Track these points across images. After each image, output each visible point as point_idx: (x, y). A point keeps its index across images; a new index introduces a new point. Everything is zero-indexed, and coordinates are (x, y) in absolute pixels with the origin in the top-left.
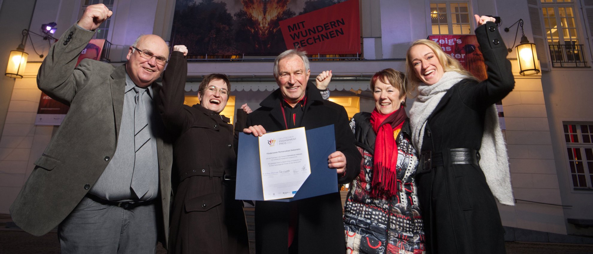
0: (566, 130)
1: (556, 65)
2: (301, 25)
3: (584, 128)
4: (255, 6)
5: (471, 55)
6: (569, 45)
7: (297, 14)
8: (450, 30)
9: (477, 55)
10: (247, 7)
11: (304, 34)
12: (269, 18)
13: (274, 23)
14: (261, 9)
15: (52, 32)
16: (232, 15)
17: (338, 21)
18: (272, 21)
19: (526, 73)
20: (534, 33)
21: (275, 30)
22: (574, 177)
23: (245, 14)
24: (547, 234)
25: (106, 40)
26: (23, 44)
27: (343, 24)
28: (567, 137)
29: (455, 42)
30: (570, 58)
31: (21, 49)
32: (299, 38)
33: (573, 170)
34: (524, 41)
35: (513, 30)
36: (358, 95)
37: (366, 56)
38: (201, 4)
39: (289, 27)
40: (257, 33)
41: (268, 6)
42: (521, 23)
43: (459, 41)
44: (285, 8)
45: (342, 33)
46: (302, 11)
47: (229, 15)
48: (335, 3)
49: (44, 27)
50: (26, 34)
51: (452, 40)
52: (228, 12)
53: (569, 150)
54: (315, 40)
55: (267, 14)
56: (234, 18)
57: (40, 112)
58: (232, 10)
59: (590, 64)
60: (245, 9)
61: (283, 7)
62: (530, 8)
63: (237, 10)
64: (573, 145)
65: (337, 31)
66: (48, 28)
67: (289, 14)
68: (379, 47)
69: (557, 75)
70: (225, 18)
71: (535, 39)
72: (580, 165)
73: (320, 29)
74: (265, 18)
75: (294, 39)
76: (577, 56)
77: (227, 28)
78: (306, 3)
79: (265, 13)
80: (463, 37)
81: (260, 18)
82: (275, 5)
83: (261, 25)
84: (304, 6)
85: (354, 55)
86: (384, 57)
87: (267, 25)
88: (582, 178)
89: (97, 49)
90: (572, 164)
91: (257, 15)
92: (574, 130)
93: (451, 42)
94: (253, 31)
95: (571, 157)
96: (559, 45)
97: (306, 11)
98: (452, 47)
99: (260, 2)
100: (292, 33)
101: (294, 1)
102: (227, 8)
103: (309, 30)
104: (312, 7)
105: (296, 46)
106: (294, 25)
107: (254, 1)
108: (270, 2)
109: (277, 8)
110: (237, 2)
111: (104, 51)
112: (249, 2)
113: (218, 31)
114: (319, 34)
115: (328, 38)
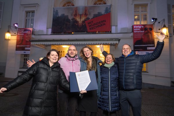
2: (92, 22)
4: (78, 16)
5: (146, 31)
7: (91, 19)
8: (140, 23)
9: (148, 31)
11: (93, 25)
13: (83, 22)
14: (79, 17)
15: (17, 26)
16: (70, 19)
17: (104, 21)
18: (83, 21)
20: (168, 23)
21: (84, 24)
23: (74, 19)
24: (164, 86)
25: (33, 29)
26: (9, 30)
27: (105, 21)
31: (9, 32)
32: (91, 26)
34: (164, 26)
35: (161, 22)
36: (109, 44)
37: (112, 32)
38: (61, 16)
39: (88, 23)
40: (78, 25)
41: (82, 16)
42: (164, 20)
43: (143, 27)
44: (87, 17)
45: (105, 25)
46: (92, 17)
47: (69, 19)
48: (103, 15)
49: (14, 24)
50: (9, 27)
51: (140, 26)
52: (69, 18)
54: (96, 27)
56: (71, 20)
57: (16, 50)
58: (70, 18)
60: (74, 17)
61: (86, 16)
62: (168, 15)
63: (72, 18)
65: (103, 24)
66: (16, 25)
67: (88, 19)
68: (116, 29)
70: (68, 20)
71: (169, 25)
73: (98, 23)
74: (80, 20)
75: (90, 27)
77: (69, 24)
78: (94, 15)
79: (80, 18)
80: (144, 25)
82: (84, 16)
83: (79, 23)
85: (109, 32)
86: (118, 32)
87: (81, 23)
89: (31, 31)
91: (78, 19)
93: (140, 27)
94: (77, 24)
97: (94, 18)
98: (140, 29)
99: (79, 15)
100: (89, 25)
101: (90, 14)
102: (69, 17)
103: (95, 24)
104: (95, 16)
105: (90, 29)
106: (90, 22)
107: (77, 14)
108: (82, 15)
109: (84, 17)
110: (72, 15)
111: (33, 32)
112: (76, 15)
113: (66, 25)
114: (98, 25)
115: (100, 26)
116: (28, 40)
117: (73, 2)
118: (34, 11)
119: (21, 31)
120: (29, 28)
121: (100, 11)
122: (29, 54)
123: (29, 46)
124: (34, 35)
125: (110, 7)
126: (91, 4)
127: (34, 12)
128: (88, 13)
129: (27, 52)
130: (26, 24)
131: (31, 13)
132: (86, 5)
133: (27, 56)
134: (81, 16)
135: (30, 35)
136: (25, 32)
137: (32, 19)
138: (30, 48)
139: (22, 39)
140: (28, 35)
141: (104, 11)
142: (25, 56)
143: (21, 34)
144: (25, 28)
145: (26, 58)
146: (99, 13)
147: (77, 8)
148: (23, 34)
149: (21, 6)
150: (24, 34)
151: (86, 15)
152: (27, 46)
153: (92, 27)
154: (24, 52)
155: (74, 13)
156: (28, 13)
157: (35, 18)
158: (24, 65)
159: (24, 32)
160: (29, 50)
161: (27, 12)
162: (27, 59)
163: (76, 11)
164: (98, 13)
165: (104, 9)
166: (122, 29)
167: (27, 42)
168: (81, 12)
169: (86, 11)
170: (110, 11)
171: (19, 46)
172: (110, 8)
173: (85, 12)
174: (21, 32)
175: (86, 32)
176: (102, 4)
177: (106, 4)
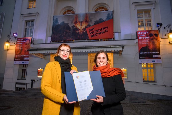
2: (93, 29)
4: (78, 23)
5: (152, 37)
7: (92, 25)
8: (145, 29)
9: (154, 37)
10: (75, 24)
11: (94, 32)
12: (83, 27)
13: (84, 29)
14: (80, 25)
15: (16, 36)
16: (71, 27)
17: (106, 27)
18: (83, 28)
19: (171, 43)
21: (85, 31)
23: (75, 26)
25: (32, 37)
26: (9, 40)
27: (108, 28)
29: (146, 33)
31: (8, 41)
32: (92, 33)
34: (171, 32)
35: (167, 28)
36: (113, 52)
37: (115, 39)
38: (61, 24)
39: (89, 30)
40: (79, 32)
41: (82, 23)
42: (170, 25)
43: (148, 33)
44: (88, 24)
45: (107, 31)
46: (93, 24)
47: (70, 27)
48: (104, 21)
49: (13, 34)
50: (9, 36)
51: (145, 32)
52: (69, 26)
54: (98, 34)
55: (82, 26)
56: (71, 28)
57: (15, 60)
58: (71, 25)
61: (87, 23)
63: (72, 25)
65: (105, 31)
66: (15, 34)
67: (89, 26)
68: (120, 36)
70: (68, 28)
73: (100, 30)
75: (91, 34)
77: (69, 31)
78: (95, 21)
80: (149, 31)
82: (84, 23)
83: (80, 30)
84: (94, 22)
85: (111, 39)
86: (122, 39)
87: (82, 30)
89: (30, 40)
91: (78, 26)
93: (145, 33)
94: (77, 32)
97: (95, 24)
98: (145, 35)
99: (79, 22)
100: (90, 32)
101: (91, 21)
102: (69, 24)
103: (96, 31)
104: (97, 23)
105: (92, 36)
106: (91, 29)
107: (78, 22)
110: (72, 22)
111: (32, 41)
112: (76, 22)
113: (66, 32)
114: (99, 32)
115: (102, 33)
117: (73, 9)
118: (34, 20)
119: (20, 41)
120: (28, 37)
121: (101, 18)
122: (27, 65)
123: (28, 56)
124: (33, 44)
125: (112, 13)
126: (92, 11)
127: (34, 21)
128: (89, 20)
129: (26, 63)
130: (25, 33)
131: (31, 22)
132: (87, 12)
133: (25, 67)
136: (24, 41)
137: (31, 28)
138: (28, 58)
139: (21, 48)
140: (27, 44)
141: (106, 18)
142: (23, 67)
143: (20, 44)
144: (24, 37)
145: (24, 68)
146: (100, 19)
147: (77, 15)
148: (22, 44)
149: (21, 15)
150: (23, 43)
151: (87, 21)
152: (26, 56)
154: (23, 63)
155: (75, 21)
157: (34, 27)
158: (22, 76)
159: (23, 42)
160: (28, 60)
161: (27, 22)
162: (25, 70)
163: (76, 19)
164: (99, 19)
165: (106, 15)
166: (126, 35)
168: (81, 19)
169: (86, 18)
170: (112, 17)
171: (18, 56)
172: (112, 15)
173: (86, 19)
174: (20, 42)
175: (88, 40)
176: (104, 11)
177: (108, 10)
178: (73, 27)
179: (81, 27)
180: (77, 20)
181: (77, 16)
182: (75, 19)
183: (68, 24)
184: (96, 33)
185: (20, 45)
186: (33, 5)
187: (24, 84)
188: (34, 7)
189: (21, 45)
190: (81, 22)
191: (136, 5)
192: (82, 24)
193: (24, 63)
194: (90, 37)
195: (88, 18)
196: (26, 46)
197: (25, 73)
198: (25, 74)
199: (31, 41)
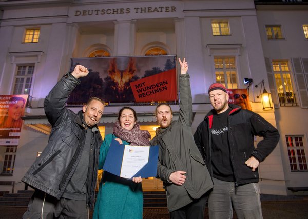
0: (287, 140)
1: (282, 105)
2: (142, 84)
3: (296, 139)
4: (116, 74)
5: (238, 100)
6: (289, 94)
7: (140, 78)
9: (241, 100)
10: (111, 75)
11: (145, 90)
12: (124, 81)
13: (127, 84)
14: (120, 76)
16: (103, 79)
17: (164, 82)
18: (126, 82)
19: (266, 109)
20: (270, 88)
21: (127, 88)
22: (291, 165)
23: (110, 78)
24: (277, 196)
25: (29, 96)
27: (167, 83)
28: (288, 144)
29: (229, 93)
30: (289, 101)
32: (141, 92)
33: (291, 162)
34: (265, 92)
35: (259, 86)
39: (136, 86)
40: (117, 89)
41: (124, 73)
42: (263, 82)
44: (134, 75)
45: (166, 89)
46: (143, 76)
47: (101, 79)
48: (162, 72)
52: (100, 77)
53: (289, 151)
54: (151, 93)
55: (123, 79)
56: (104, 81)
58: (103, 77)
59: (299, 104)
60: (110, 76)
61: (132, 74)
62: (268, 74)
63: (106, 77)
64: (291, 148)
65: (163, 87)
67: (136, 78)
69: (283, 110)
70: (99, 81)
71: (271, 91)
72: (294, 159)
73: (154, 86)
74: (122, 81)
75: (139, 92)
76: (293, 100)
77: (100, 87)
78: (146, 72)
79: (122, 77)
80: (233, 90)
81: (119, 81)
82: (128, 73)
83: (120, 85)
84: (144, 73)
85: (173, 101)
87: (123, 85)
88: (295, 165)
89: (24, 100)
90: (290, 158)
91: (117, 79)
92: (292, 140)
94: (115, 88)
95: (289, 154)
96: (283, 94)
97: (145, 76)
99: (119, 71)
100: (138, 89)
101: (139, 70)
102: (100, 75)
103: (148, 87)
104: (149, 74)
105: (140, 96)
106: (139, 85)
107: (116, 71)
108: (125, 71)
109: (129, 75)
110: (105, 71)
111: (28, 101)
112: (113, 72)
113: (95, 89)
114: (153, 89)
115: (158, 92)
116: (17, 118)
117: (108, 49)
118: (34, 63)
119: (5, 101)
120: (20, 94)
121: (156, 67)
122: (16, 146)
123: (19, 129)
124: (31, 107)
125: (174, 60)
126: (140, 54)
127: (34, 66)
128: (136, 69)
129: (13, 142)
130: (15, 87)
131: (27, 68)
132: (132, 55)
133: (12, 151)
134: (122, 73)
135: (22, 107)
136: (13, 102)
137: (28, 79)
138: (19, 133)
139: (4, 115)
140: (17, 107)
141: (165, 66)
142: (7, 150)
143: (5, 106)
144: (12, 94)
145: (9, 153)
146: (155, 69)
147: (115, 59)
148: (8, 106)
149: (9, 54)
150: (11, 105)
151: (131, 71)
152: (14, 129)
153: (143, 92)
154: (7, 142)
155: (110, 69)
156: (22, 68)
157: (34, 76)
158: (4, 169)
159: (10, 102)
160: (17, 137)
162: (11, 156)
163: (113, 65)
164: (153, 68)
165: (165, 62)
166: (198, 96)
167: (14, 120)
168: (122, 66)
169: (131, 65)
170: (175, 66)
172: (174, 62)
173: (130, 67)
174: (3, 103)
175: (133, 102)
176: (160, 55)
177: (166, 54)
178: (107, 79)
179: (120, 81)
180: (114, 68)
181: (114, 62)
182: (111, 65)
183: (98, 73)
184: (147, 91)
185: (3, 108)
186: (33, 37)
187: (9, 183)
188: (34, 41)
189: (6, 108)
190: (122, 72)
191: (211, 49)
192: (124, 76)
193: (9, 142)
194: (137, 98)
195: (134, 65)
196: (15, 111)
197: (10, 163)
198: (9, 165)
199: (26, 103)
